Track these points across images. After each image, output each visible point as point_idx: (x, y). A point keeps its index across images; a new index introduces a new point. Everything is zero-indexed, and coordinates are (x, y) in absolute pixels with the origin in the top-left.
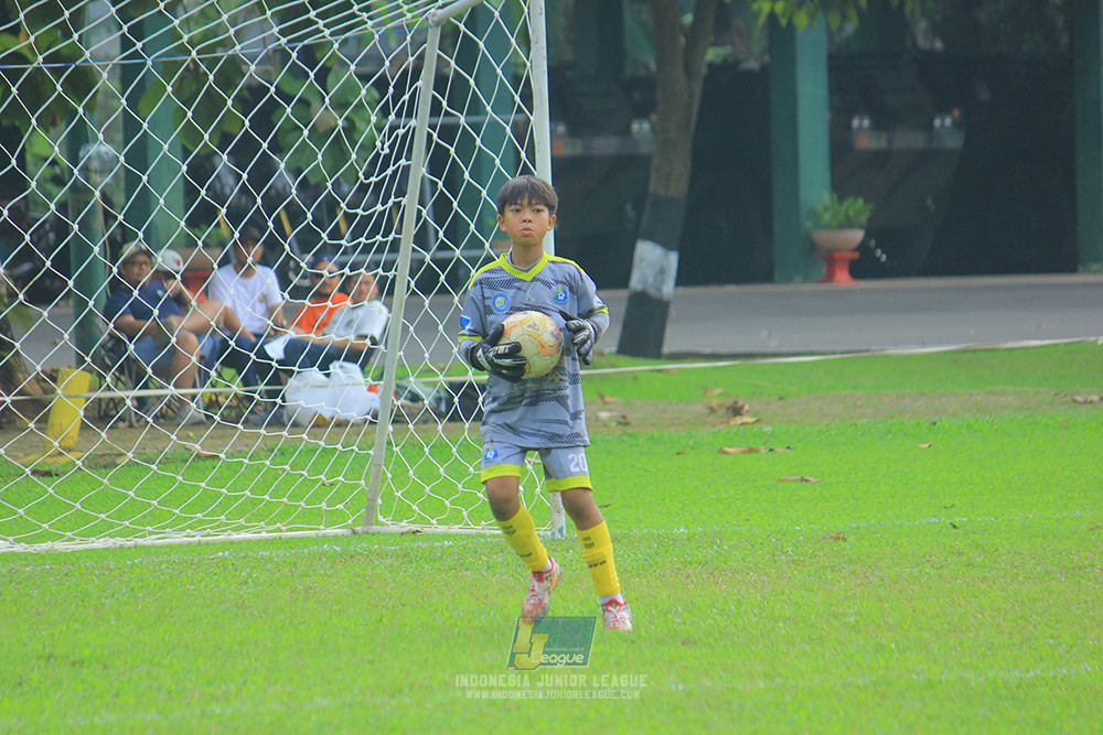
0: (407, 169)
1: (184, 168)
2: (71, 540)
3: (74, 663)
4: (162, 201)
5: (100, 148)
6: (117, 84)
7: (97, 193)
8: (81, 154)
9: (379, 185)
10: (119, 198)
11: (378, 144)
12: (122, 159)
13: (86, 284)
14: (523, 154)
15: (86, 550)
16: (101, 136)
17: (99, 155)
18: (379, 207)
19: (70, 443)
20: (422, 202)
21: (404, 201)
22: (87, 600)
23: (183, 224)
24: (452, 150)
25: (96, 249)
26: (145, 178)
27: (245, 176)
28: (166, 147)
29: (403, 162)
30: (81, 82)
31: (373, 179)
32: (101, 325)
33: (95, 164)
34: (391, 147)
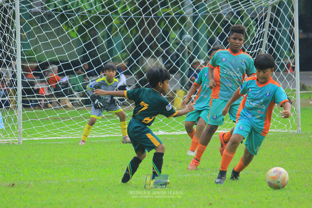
0: (262, 41)
1: (208, 41)
2: (179, 132)
3: (180, 162)
4: (202, 49)
5: (187, 36)
6: (192, 20)
7: (186, 47)
8: (183, 37)
9: (255, 45)
10: (191, 48)
11: (255, 35)
12: (192, 39)
13: (183, 69)
14: (292, 38)
15: (183, 134)
16: (187, 33)
17: (187, 38)
18: (255, 51)
19: (179, 108)
20: (266, 49)
21: (262, 49)
22: (183, 146)
23: (207, 54)
24: (274, 37)
25: (186, 61)
26: (198, 43)
27: (222, 43)
28: (203, 36)
29: (261, 39)
30: (183, 20)
31: (254, 44)
32: (187, 79)
33: (186, 40)
34: (259, 36)
